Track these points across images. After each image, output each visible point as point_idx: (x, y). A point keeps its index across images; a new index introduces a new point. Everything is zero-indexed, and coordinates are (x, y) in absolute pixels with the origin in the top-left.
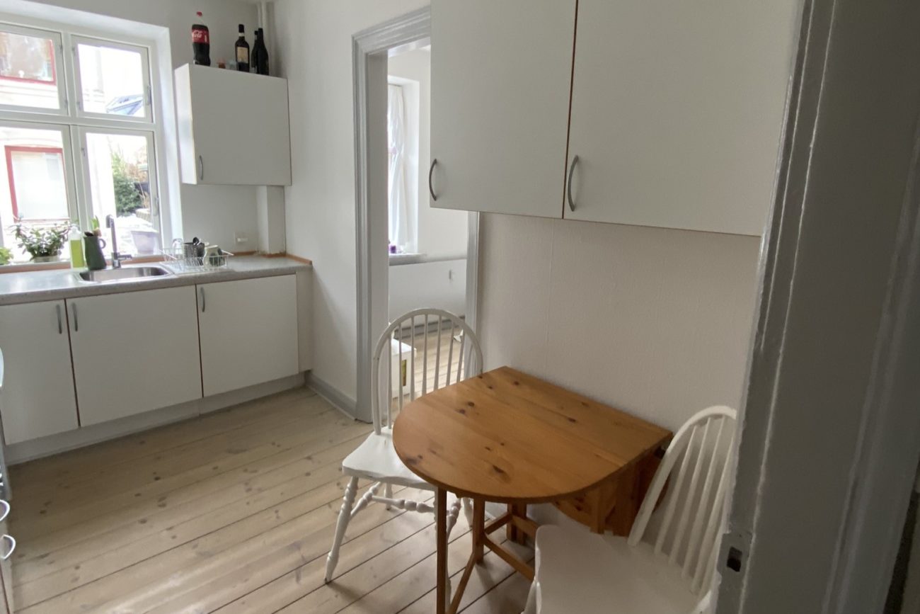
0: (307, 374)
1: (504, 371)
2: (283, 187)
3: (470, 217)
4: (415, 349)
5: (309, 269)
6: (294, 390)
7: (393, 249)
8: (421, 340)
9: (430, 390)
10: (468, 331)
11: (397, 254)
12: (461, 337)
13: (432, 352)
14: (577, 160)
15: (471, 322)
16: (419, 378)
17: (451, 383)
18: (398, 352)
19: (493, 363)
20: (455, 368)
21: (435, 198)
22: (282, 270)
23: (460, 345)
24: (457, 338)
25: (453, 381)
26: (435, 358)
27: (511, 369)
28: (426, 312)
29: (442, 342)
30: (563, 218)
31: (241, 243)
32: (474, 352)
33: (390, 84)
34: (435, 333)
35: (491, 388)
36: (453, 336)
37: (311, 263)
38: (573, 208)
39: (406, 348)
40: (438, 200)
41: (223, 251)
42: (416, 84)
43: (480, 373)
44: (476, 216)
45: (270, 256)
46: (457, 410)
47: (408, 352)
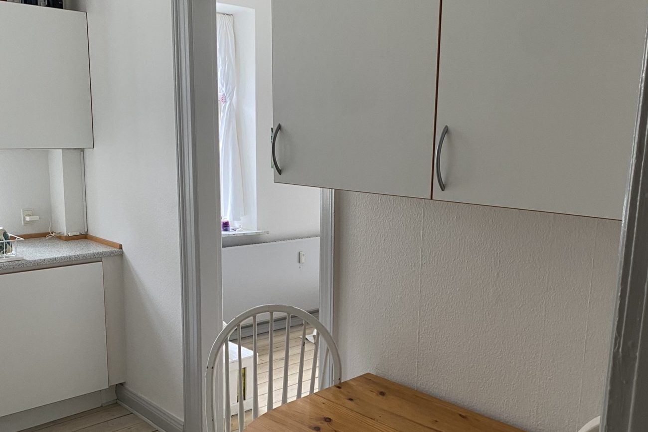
0: (120, 387)
1: (367, 379)
2: (82, 150)
3: (323, 194)
4: (258, 354)
5: (118, 254)
6: (103, 409)
7: (226, 225)
8: (264, 342)
9: (277, 403)
10: (322, 330)
11: (231, 233)
12: (314, 336)
13: (279, 355)
14: (446, 131)
15: (326, 319)
16: (263, 390)
17: (303, 396)
18: (237, 358)
19: (353, 370)
20: (307, 376)
21: (280, 172)
22: (85, 256)
23: (314, 347)
24: (310, 338)
25: (306, 392)
26: (283, 364)
27: (376, 377)
28: (271, 309)
29: (291, 344)
30: (431, 199)
31: (31, 223)
32: (330, 358)
33: (219, 13)
34: (281, 332)
35: (351, 400)
36: (304, 334)
37: (121, 247)
38: (443, 187)
39: (247, 353)
40: (283, 175)
41: (10, 235)
42: (252, 12)
43: (338, 382)
44: (329, 194)
45: (68, 239)
46: (310, 427)
47: (250, 357)
